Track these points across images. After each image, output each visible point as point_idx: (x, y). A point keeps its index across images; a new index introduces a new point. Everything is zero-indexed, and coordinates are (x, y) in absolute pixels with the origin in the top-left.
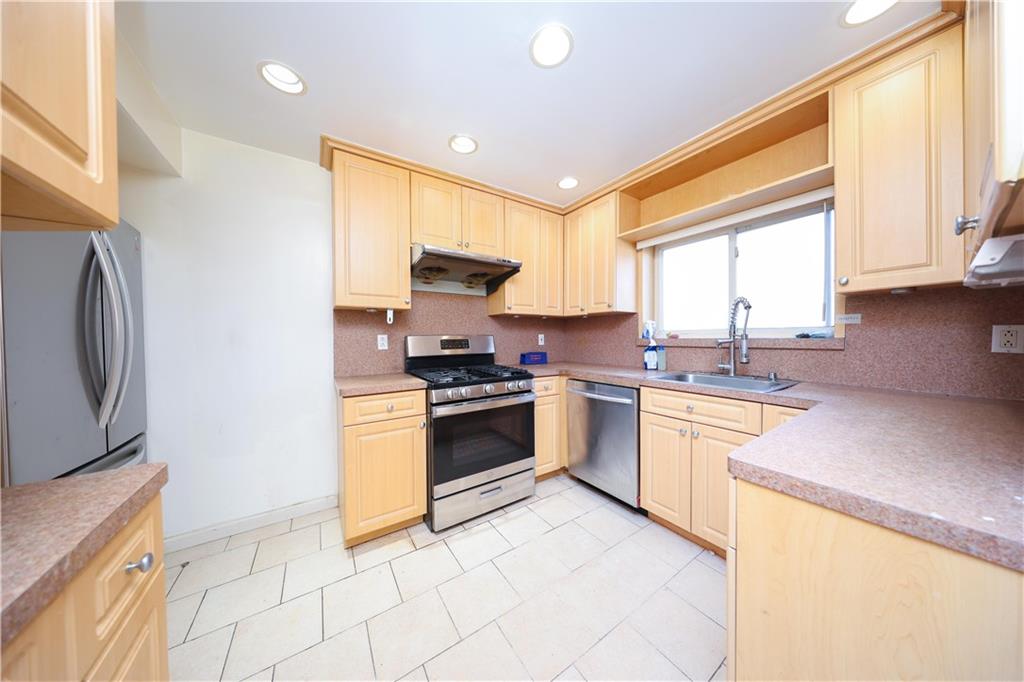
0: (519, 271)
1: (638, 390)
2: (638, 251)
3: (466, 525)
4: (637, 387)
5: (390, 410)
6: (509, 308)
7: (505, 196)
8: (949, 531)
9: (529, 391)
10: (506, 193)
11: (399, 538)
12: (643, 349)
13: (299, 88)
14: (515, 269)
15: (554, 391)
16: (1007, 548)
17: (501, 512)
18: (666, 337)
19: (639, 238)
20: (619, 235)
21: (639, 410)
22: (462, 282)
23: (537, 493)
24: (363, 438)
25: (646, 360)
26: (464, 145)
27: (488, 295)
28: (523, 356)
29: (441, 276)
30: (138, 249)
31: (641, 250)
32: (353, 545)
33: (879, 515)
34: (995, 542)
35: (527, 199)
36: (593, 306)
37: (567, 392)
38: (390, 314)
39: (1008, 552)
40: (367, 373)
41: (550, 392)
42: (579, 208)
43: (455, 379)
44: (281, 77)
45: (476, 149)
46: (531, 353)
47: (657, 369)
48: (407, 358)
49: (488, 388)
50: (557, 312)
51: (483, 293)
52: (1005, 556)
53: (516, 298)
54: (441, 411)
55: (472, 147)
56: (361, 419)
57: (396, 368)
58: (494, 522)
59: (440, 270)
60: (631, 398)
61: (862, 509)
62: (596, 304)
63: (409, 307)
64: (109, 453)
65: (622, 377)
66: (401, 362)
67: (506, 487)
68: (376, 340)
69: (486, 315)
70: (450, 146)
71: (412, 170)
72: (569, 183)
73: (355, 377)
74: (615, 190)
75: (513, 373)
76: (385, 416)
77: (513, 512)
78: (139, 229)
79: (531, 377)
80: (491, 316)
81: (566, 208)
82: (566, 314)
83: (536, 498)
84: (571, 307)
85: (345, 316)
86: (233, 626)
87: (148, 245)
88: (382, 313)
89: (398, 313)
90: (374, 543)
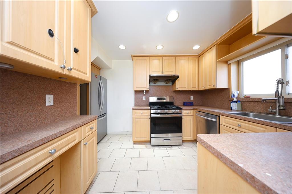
0: (178, 78)
1: (219, 117)
2: (229, 64)
3: (160, 147)
4: (219, 115)
5: (142, 114)
6: (177, 89)
7: (176, 56)
8: (242, 172)
9: (181, 113)
10: (176, 55)
11: (144, 145)
12: (231, 102)
13: (125, 48)
14: (178, 77)
15: (191, 114)
16: (257, 183)
17: (170, 146)
18: (243, 97)
19: (228, 60)
20: (217, 60)
21: (220, 124)
22: (164, 82)
23: (183, 145)
24: (136, 119)
25: (231, 106)
26: (160, 47)
27: (172, 85)
28: (184, 103)
29: (157, 81)
30: (106, 82)
31: (230, 64)
32: (135, 143)
33: (225, 161)
34: (254, 179)
35: (184, 55)
36: (208, 86)
37: (196, 115)
38: (144, 92)
39: (257, 184)
40: (141, 105)
41: (190, 115)
42: (203, 54)
43: (158, 108)
44: (122, 47)
45: (163, 47)
46: (187, 102)
47: (237, 110)
48: (149, 102)
49: (166, 111)
50: (196, 89)
51: (171, 84)
52: (257, 186)
53: (179, 86)
54: (153, 115)
55: (162, 47)
56: (136, 115)
57: (147, 104)
58: (167, 148)
59: (157, 80)
60: (216, 119)
61: (222, 158)
62: (209, 85)
63: (149, 90)
64: (101, 115)
65: (213, 111)
66: (148, 103)
67: (172, 140)
68: (143, 97)
69: (172, 91)
70: (156, 48)
71: (149, 57)
72: (196, 47)
73: (138, 106)
74: (216, 44)
75: (176, 107)
76: (141, 115)
77: (174, 148)
78: (106, 78)
79: (181, 109)
80: (173, 91)
81: (198, 55)
82: (199, 90)
83: (183, 146)
84: (201, 87)
85: (137, 92)
86: (113, 150)
87: (108, 81)
88: (143, 91)
89: (146, 91)
90: (139, 144)
